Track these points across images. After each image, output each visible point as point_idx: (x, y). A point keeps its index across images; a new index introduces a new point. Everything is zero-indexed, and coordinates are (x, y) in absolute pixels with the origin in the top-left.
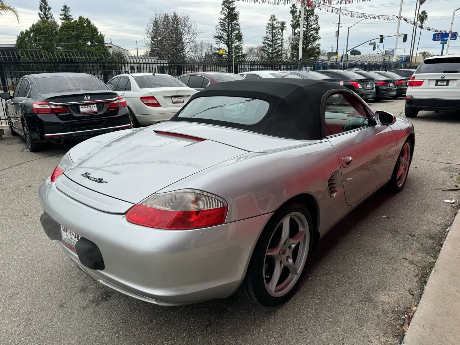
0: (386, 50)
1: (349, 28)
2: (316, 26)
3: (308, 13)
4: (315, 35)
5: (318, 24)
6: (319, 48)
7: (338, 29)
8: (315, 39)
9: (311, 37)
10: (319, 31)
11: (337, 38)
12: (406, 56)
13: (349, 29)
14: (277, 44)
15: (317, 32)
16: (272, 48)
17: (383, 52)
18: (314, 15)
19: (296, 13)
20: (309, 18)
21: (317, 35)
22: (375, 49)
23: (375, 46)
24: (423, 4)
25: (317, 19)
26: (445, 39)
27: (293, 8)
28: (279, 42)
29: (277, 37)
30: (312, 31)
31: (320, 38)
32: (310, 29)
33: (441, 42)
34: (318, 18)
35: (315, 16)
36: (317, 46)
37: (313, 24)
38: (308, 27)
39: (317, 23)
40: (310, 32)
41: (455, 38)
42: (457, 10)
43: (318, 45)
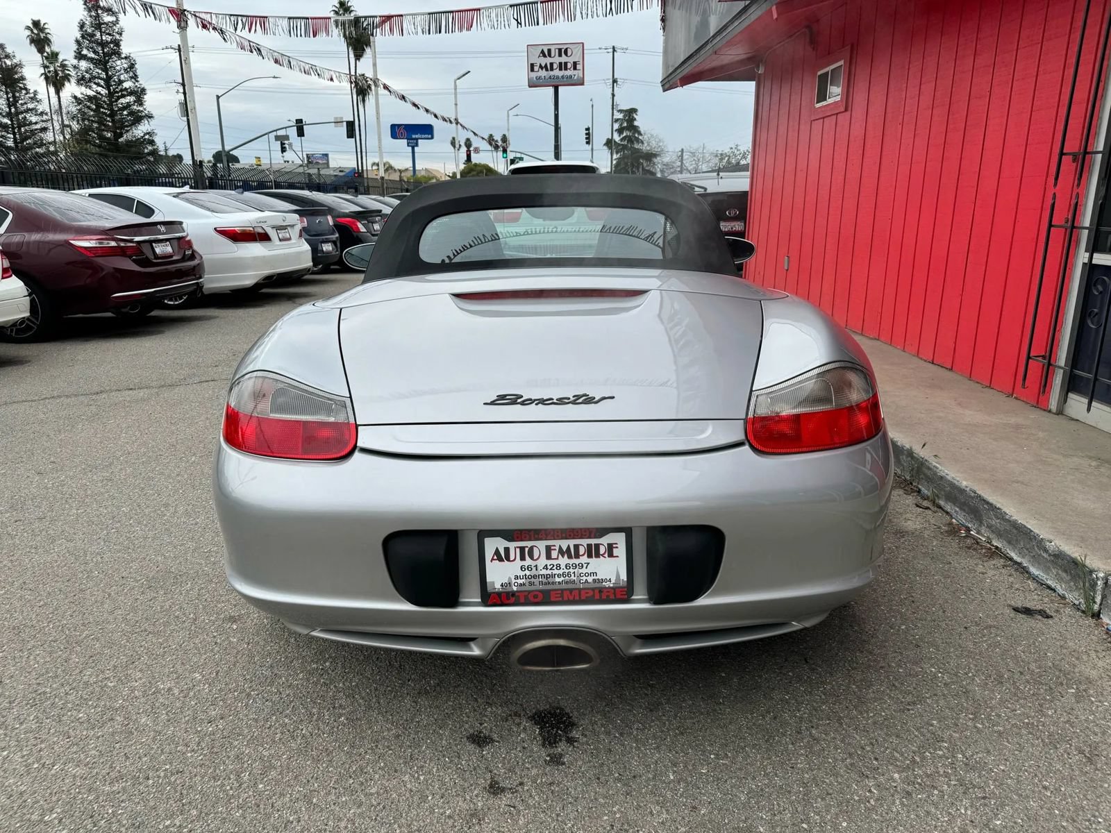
0: (307, 155)
1: (218, 97)
2: (133, 84)
3: (103, 50)
4: (135, 107)
5: (138, 79)
6: (153, 141)
7: (183, 98)
8: (138, 118)
9: (125, 113)
10: (146, 97)
11: (185, 119)
12: (350, 169)
13: (220, 100)
14: (29, 125)
15: (140, 101)
16: (14, 134)
17: (304, 159)
18: (123, 56)
19: (48, 45)
20: (108, 62)
21: (141, 109)
22: (285, 151)
23: (284, 144)
24: (362, 60)
25: (132, 66)
26: (414, 136)
27: (36, 31)
28: (34, 121)
29: (25, 106)
30: (123, 96)
31: (152, 117)
32: (118, 92)
33: (408, 143)
34: (136, 66)
35: (126, 58)
36: (147, 137)
37: (122, 78)
38: (112, 86)
39: (135, 77)
40: (119, 98)
41: (430, 136)
42: (459, 79)
43: (148, 133)
